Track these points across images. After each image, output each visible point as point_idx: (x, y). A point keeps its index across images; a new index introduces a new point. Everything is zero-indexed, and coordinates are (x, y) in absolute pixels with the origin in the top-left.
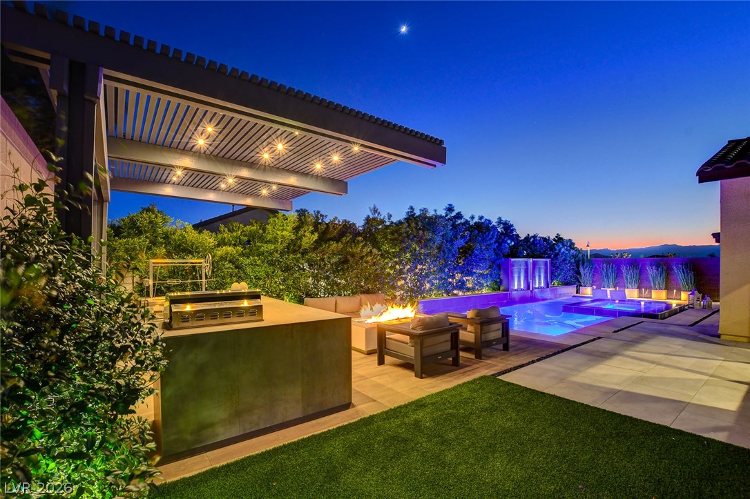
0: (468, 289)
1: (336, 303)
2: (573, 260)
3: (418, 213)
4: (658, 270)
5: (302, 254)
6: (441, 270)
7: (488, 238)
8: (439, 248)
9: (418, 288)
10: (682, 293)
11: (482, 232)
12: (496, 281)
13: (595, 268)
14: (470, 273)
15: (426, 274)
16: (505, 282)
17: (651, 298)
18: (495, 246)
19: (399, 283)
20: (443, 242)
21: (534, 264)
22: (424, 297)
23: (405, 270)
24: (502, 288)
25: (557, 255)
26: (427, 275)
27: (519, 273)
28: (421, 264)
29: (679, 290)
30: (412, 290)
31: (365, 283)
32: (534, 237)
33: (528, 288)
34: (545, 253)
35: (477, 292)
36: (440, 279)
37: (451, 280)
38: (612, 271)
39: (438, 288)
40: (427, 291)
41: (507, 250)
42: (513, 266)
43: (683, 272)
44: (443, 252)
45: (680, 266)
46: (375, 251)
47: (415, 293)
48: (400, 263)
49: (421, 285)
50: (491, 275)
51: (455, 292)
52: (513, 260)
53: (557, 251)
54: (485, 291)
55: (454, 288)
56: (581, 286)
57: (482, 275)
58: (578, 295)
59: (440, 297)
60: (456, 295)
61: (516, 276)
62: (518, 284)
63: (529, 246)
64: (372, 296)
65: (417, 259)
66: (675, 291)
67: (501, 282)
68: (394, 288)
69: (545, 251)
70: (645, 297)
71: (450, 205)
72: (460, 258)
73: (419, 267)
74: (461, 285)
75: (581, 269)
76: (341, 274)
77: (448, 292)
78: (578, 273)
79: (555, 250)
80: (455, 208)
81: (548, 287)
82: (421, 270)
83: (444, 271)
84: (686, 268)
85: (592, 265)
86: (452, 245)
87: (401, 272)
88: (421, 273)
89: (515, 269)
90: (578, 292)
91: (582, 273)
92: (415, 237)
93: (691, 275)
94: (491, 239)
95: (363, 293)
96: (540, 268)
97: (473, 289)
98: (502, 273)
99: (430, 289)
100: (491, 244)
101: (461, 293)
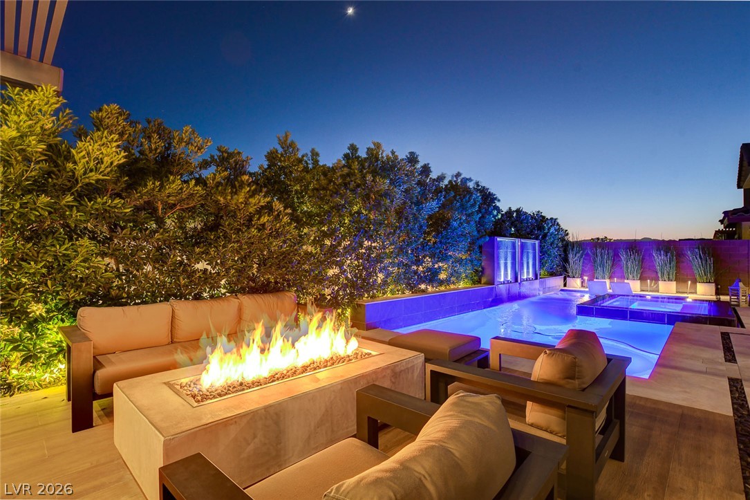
0: (441, 283)
1: (173, 317)
2: (560, 244)
3: (362, 154)
4: (667, 256)
5: (79, 197)
6: (401, 250)
7: (469, 204)
8: (400, 213)
9: (364, 280)
10: (698, 284)
11: (460, 195)
12: (477, 271)
13: (587, 255)
14: (444, 258)
15: (378, 255)
16: (488, 272)
17: (658, 291)
18: (477, 217)
19: (331, 272)
20: (405, 203)
21: (523, 246)
22: (373, 297)
23: (341, 248)
24: (484, 280)
25: (545, 236)
26: (379, 259)
27: (506, 259)
28: (370, 238)
29: (695, 282)
30: (353, 285)
31: (259, 270)
32: (518, 211)
33: (516, 280)
34: (531, 233)
35: (452, 287)
36: (399, 265)
37: (414, 267)
38: (608, 257)
39: (397, 281)
40: (380, 286)
41: (489, 226)
42: (498, 248)
43: (701, 258)
44: (406, 219)
45: (697, 250)
46: (278, 206)
47: (358, 290)
48: (331, 234)
49: (369, 275)
50: (471, 261)
51: (423, 286)
52: (498, 239)
53: (546, 231)
54: (462, 285)
55: (422, 280)
56: (569, 276)
57: (460, 261)
58: (565, 288)
59: (399, 296)
60: (423, 291)
61: (502, 262)
62: (504, 274)
63: (513, 222)
64: (269, 299)
65: (362, 230)
66: (689, 282)
67: (483, 272)
68: (320, 280)
69: (531, 231)
70: (650, 291)
71: (412, 153)
72: (429, 233)
73: (366, 243)
74: (432, 277)
75: (571, 256)
76: (197, 250)
77: (412, 288)
78: (566, 260)
79: (544, 228)
80: (419, 159)
81: (536, 278)
82: (369, 248)
83: (407, 252)
84: (704, 253)
85: (584, 250)
86: (419, 210)
87: (333, 251)
88: (369, 256)
89: (502, 252)
90: (565, 285)
91: (570, 261)
92: (358, 186)
93: (711, 261)
94: (473, 205)
95: (254, 291)
96: (528, 253)
97: (446, 282)
98: (484, 258)
99: (385, 283)
100: (472, 213)
101: (430, 289)
